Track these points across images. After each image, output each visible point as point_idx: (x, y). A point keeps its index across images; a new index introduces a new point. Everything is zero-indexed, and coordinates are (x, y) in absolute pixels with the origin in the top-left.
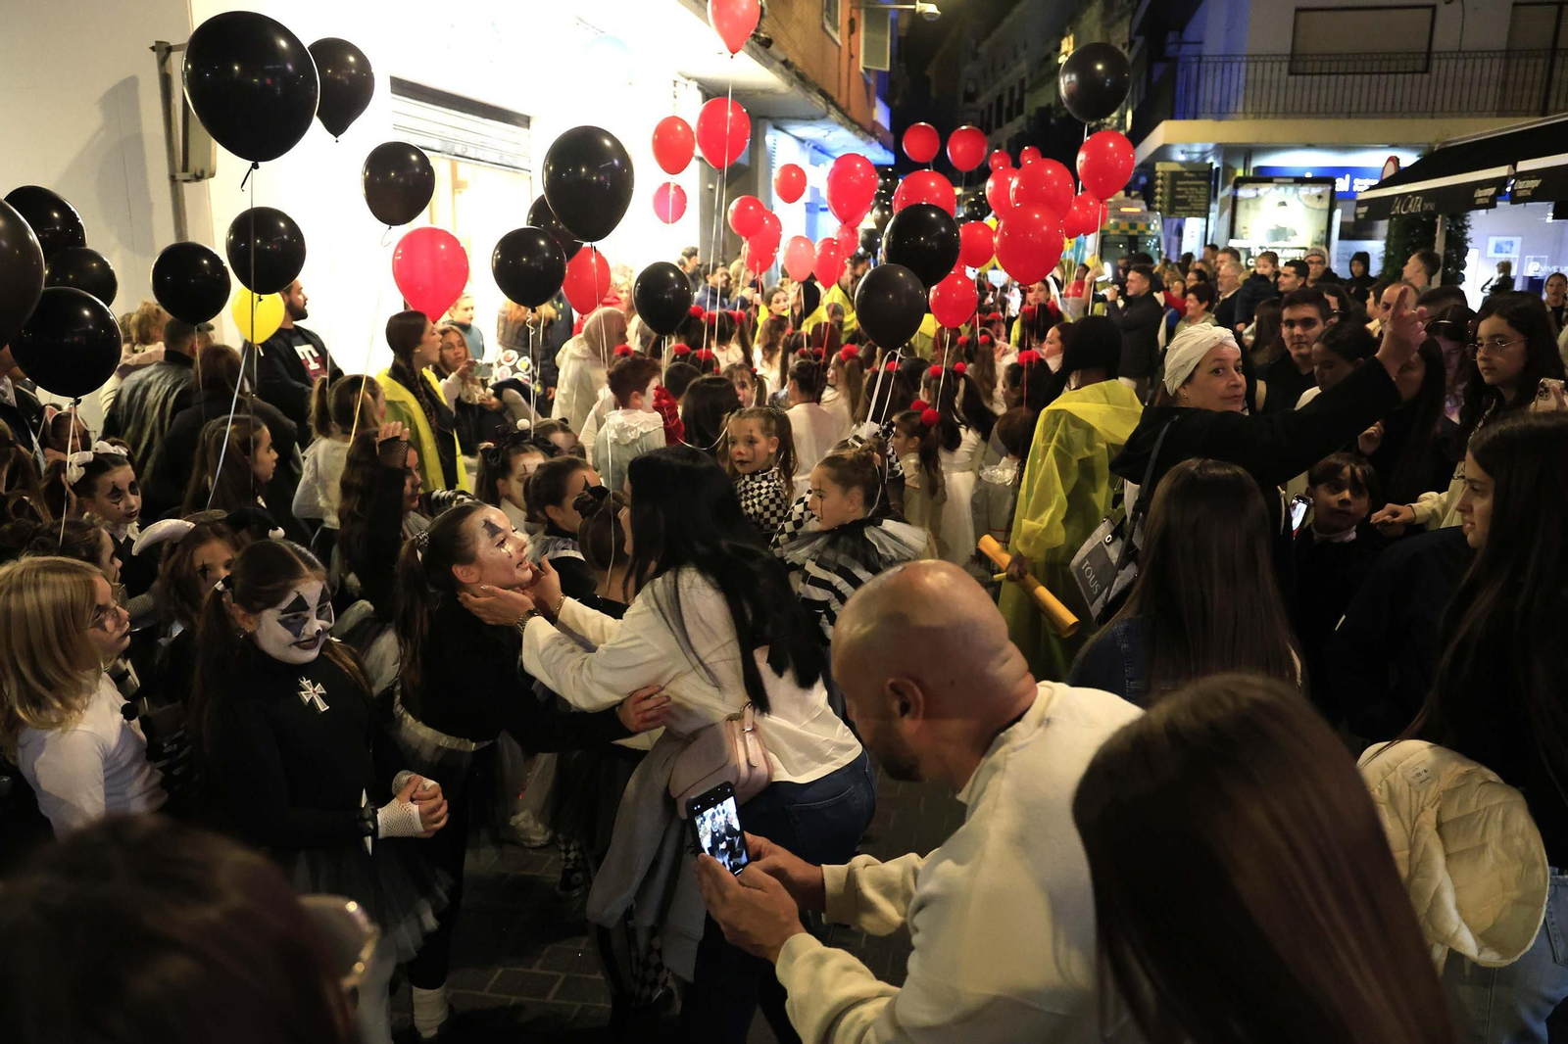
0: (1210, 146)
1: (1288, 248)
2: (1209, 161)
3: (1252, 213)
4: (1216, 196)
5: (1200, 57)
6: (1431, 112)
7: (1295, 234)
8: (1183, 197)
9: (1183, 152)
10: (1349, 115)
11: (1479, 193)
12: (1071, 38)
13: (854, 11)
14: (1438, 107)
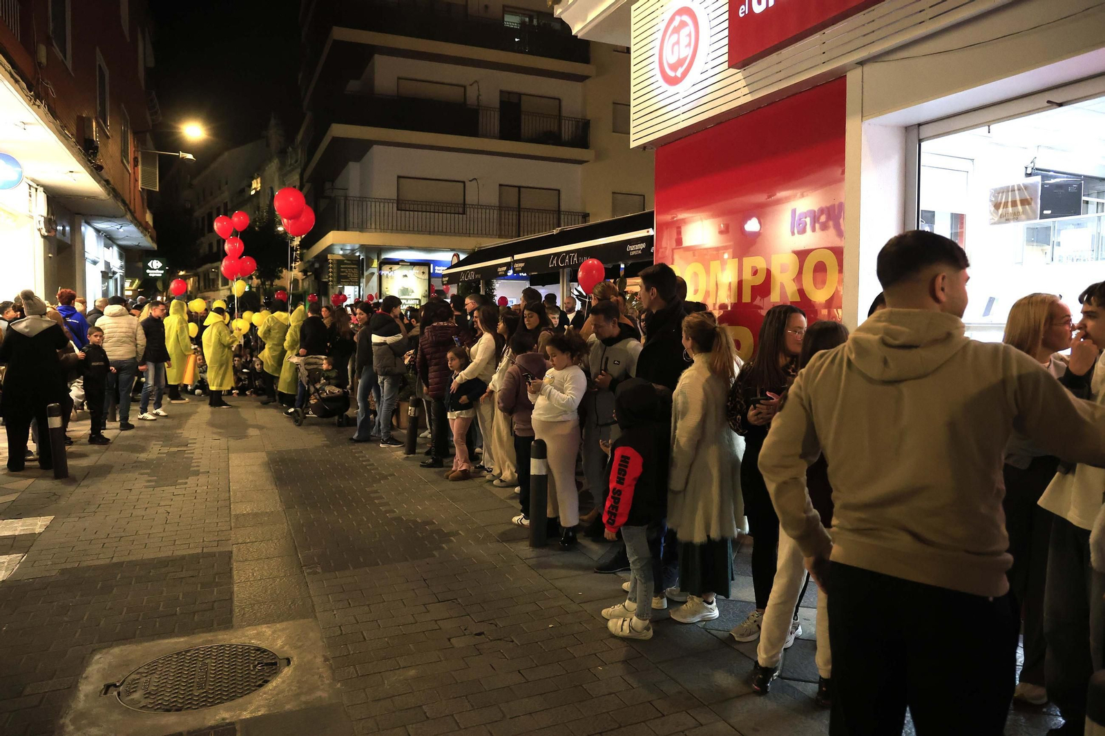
0: (357, 246)
1: (410, 299)
2: (357, 254)
3: (390, 281)
4: (363, 274)
5: (346, 198)
6: (468, 234)
7: (413, 292)
8: (345, 274)
9: (342, 249)
10: (430, 233)
11: (500, 269)
12: (259, 180)
13: (136, 153)
14: (472, 232)
